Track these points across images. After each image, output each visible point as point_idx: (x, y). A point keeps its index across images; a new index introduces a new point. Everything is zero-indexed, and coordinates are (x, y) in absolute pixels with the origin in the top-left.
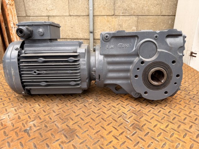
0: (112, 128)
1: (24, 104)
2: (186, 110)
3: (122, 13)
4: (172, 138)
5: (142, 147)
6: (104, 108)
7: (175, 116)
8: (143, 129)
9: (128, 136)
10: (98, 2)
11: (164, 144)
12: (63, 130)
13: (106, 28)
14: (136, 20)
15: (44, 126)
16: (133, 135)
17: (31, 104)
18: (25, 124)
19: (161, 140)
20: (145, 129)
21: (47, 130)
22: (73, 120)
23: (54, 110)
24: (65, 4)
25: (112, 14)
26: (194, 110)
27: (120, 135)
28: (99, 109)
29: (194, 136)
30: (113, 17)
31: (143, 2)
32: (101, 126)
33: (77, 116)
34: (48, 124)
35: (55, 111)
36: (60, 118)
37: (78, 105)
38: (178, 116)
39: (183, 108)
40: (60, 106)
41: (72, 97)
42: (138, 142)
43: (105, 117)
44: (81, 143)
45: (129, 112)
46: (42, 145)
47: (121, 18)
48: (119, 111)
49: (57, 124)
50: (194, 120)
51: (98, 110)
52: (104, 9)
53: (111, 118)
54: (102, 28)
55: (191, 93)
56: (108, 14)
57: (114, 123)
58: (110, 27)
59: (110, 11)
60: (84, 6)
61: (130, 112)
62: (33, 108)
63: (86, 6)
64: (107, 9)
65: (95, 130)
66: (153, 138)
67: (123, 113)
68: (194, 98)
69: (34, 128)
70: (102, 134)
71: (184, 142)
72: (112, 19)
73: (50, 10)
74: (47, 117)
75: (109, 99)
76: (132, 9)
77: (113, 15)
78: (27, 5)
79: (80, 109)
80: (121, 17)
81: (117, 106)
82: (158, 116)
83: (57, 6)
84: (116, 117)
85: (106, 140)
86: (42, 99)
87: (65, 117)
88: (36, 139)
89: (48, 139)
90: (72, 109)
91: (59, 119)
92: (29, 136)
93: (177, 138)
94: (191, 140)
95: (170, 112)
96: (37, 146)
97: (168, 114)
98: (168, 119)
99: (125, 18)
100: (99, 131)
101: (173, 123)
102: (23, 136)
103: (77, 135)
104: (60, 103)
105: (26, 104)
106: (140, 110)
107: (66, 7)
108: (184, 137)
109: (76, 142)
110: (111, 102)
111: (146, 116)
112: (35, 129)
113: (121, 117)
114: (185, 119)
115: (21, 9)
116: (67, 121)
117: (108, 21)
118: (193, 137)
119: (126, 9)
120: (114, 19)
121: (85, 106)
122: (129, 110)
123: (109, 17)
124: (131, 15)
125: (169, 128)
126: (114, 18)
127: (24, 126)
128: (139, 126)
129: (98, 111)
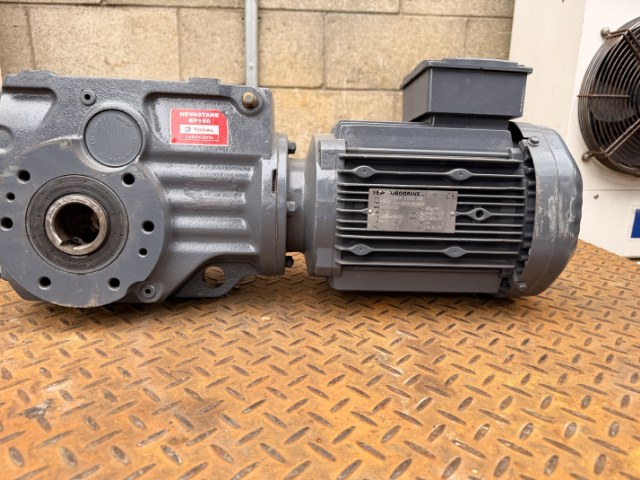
0: (348, 389)
1: (25, 335)
2: (574, 335)
3: (348, 82)
4: (547, 410)
5: (457, 439)
6: (314, 337)
7: (544, 352)
8: (452, 390)
9: (406, 412)
10: (274, 45)
11: (526, 428)
12: (173, 405)
13: (299, 125)
14: (390, 104)
15: (101, 395)
16: (422, 406)
17: (50, 334)
18: (28, 392)
19: (515, 418)
20: (456, 390)
21: (115, 408)
22: (207, 374)
23: (138, 348)
24: (169, 47)
25: (318, 85)
26: (597, 335)
27: (376, 408)
28: (298, 341)
29: (614, 403)
30: (321, 92)
31: (409, 52)
32: (308, 387)
33: (223, 361)
34: (115, 388)
35: (140, 351)
36: (160, 370)
37: (223, 333)
38: (554, 351)
39: (563, 331)
40: (158, 337)
41: (198, 311)
42: (442, 427)
43: (319, 361)
44: (243, 440)
45: (396, 345)
46: (96, 453)
47: (344, 97)
48: (365, 345)
49: (149, 387)
50: (604, 360)
51: (294, 343)
52: (292, 68)
53: (340, 364)
54: (285, 124)
55: (579, 294)
56: (303, 84)
57: (351, 376)
58: (310, 124)
59: (309, 73)
60: (228, 58)
61: (401, 346)
62: (57, 344)
63: (235, 55)
64: (301, 67)
65: (289, 400)
66: (488, 413)
67: (378, 347)
68: (592, 306)
69: (65, 402)
70: (316, 408)
71: (589, 419)
72: (318, 97)
73: (117, 65)
74: (112, 368)
75: (328, 312)
76: (377, 69)
77: (320, 87)
78: (42, 47)
79: (230, 342)
80: (344, 93)
81: (357, 332)
82: (492, 353)
83: (141, 54)
84: (356, 360)
85: (332, 427)
86: (92, 319)
87: (180, 368)
88: (72, 437)
89: (120, 434)
90: (204, 345)
91: (159, 374)
92: (48, 427)
93: (564, 409)
94: (609, 414)
95: (526, 342)
96: (78, 457)
97: (522, 348)
98: (524, 361)
99: (355, 97)
100: (304, 401)
101: (542, 371)
102: (21, 430)
103: (225, 416)
104: (157, 328)
105: (32, 334)
106: (431, 340)
107: (171, 57)
108: (583, 406)
109: (224, 437)
110: (334, 320)
111: (453, 354)
112: (68, 406)
113: (373, 360)
114: (576, 359)
115: (19, 58)
116: (188, 378)
117: (305, 105)
118: (612, 405)
119: (360, 69)
120: (322, 100)
121: (247, 333)
122: (397, 341)
123: (307, 91)
124: (374, 87)
125: (532, 385)
126: (324, 95)
127: (27, 399)
128: (435, 382)
129: (293, 347)
